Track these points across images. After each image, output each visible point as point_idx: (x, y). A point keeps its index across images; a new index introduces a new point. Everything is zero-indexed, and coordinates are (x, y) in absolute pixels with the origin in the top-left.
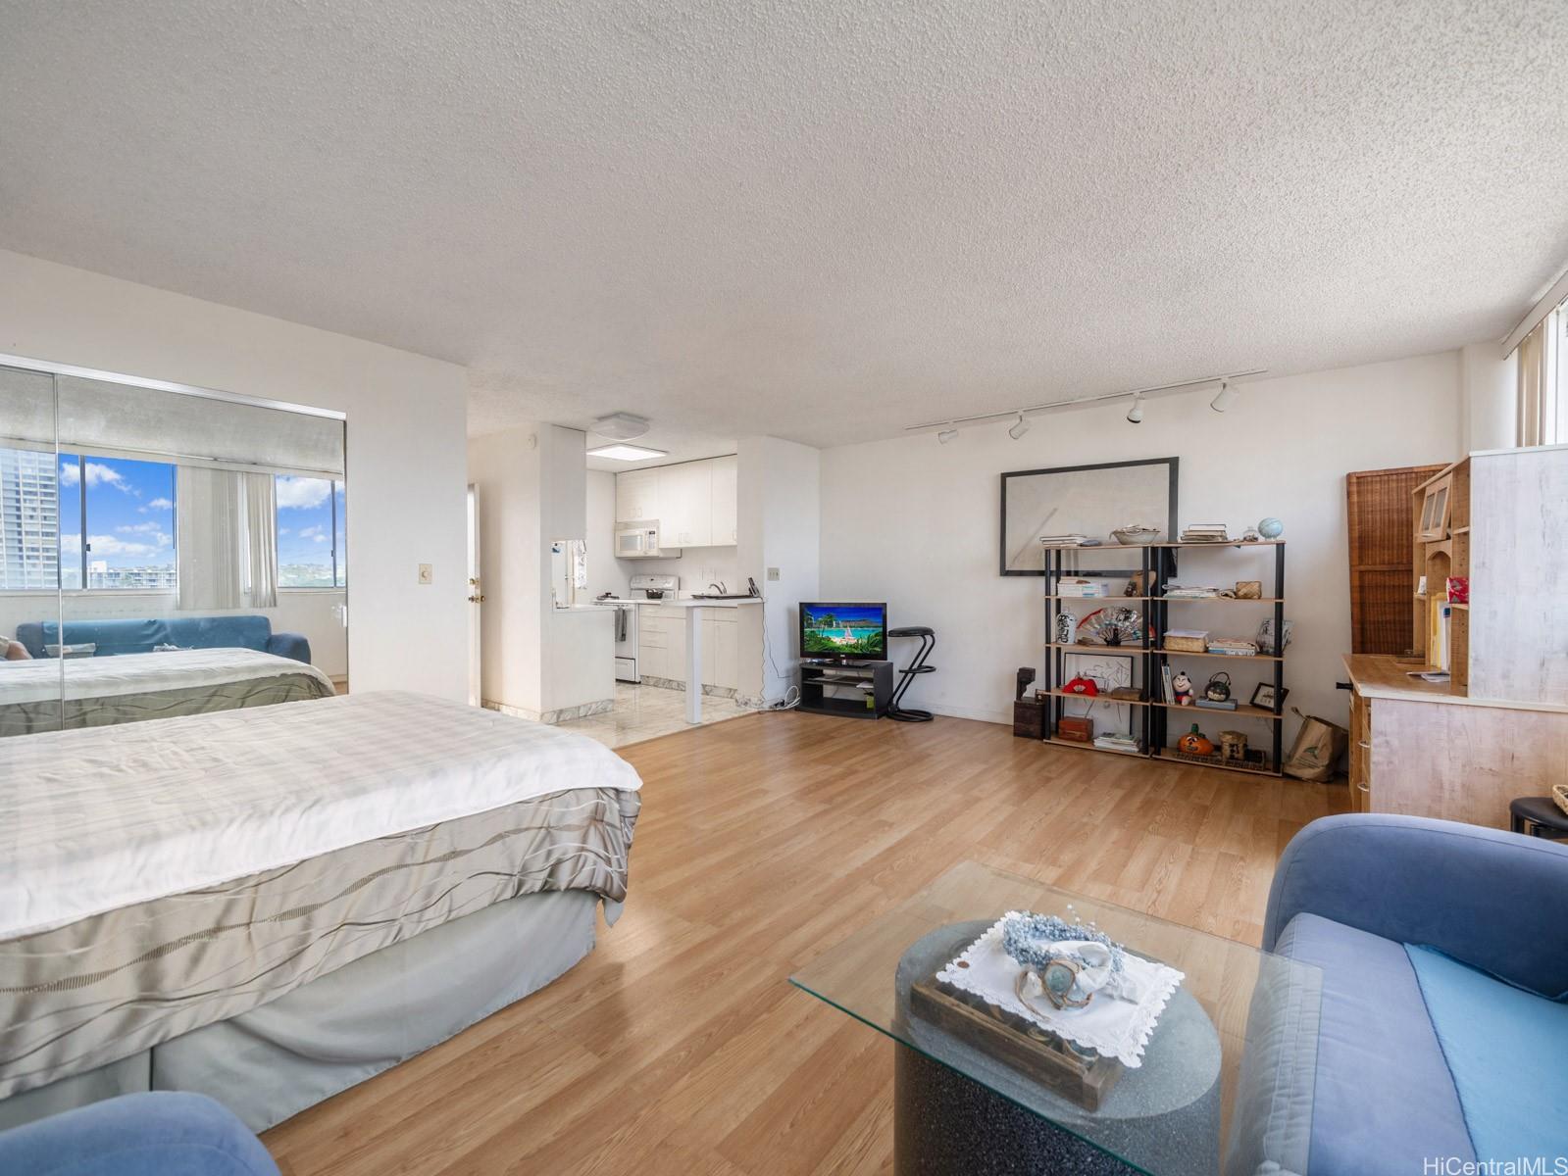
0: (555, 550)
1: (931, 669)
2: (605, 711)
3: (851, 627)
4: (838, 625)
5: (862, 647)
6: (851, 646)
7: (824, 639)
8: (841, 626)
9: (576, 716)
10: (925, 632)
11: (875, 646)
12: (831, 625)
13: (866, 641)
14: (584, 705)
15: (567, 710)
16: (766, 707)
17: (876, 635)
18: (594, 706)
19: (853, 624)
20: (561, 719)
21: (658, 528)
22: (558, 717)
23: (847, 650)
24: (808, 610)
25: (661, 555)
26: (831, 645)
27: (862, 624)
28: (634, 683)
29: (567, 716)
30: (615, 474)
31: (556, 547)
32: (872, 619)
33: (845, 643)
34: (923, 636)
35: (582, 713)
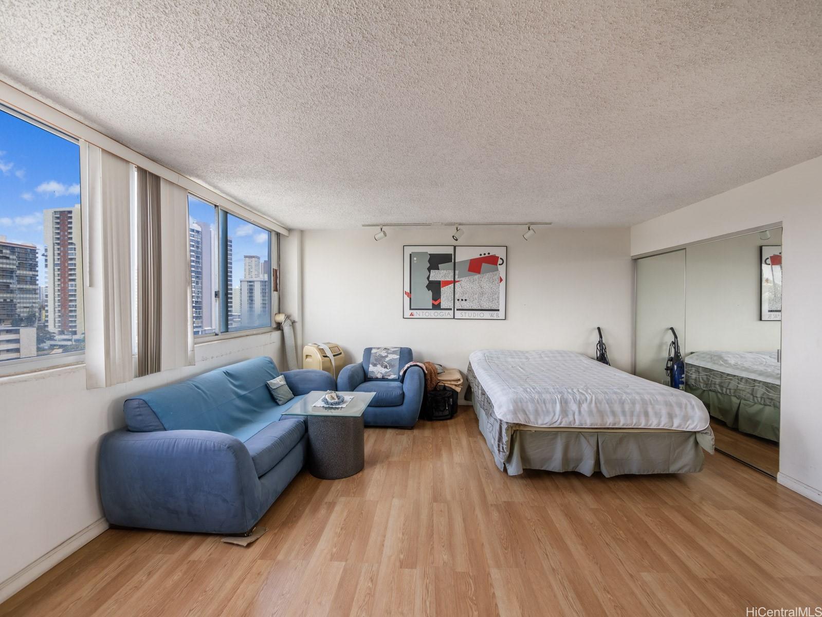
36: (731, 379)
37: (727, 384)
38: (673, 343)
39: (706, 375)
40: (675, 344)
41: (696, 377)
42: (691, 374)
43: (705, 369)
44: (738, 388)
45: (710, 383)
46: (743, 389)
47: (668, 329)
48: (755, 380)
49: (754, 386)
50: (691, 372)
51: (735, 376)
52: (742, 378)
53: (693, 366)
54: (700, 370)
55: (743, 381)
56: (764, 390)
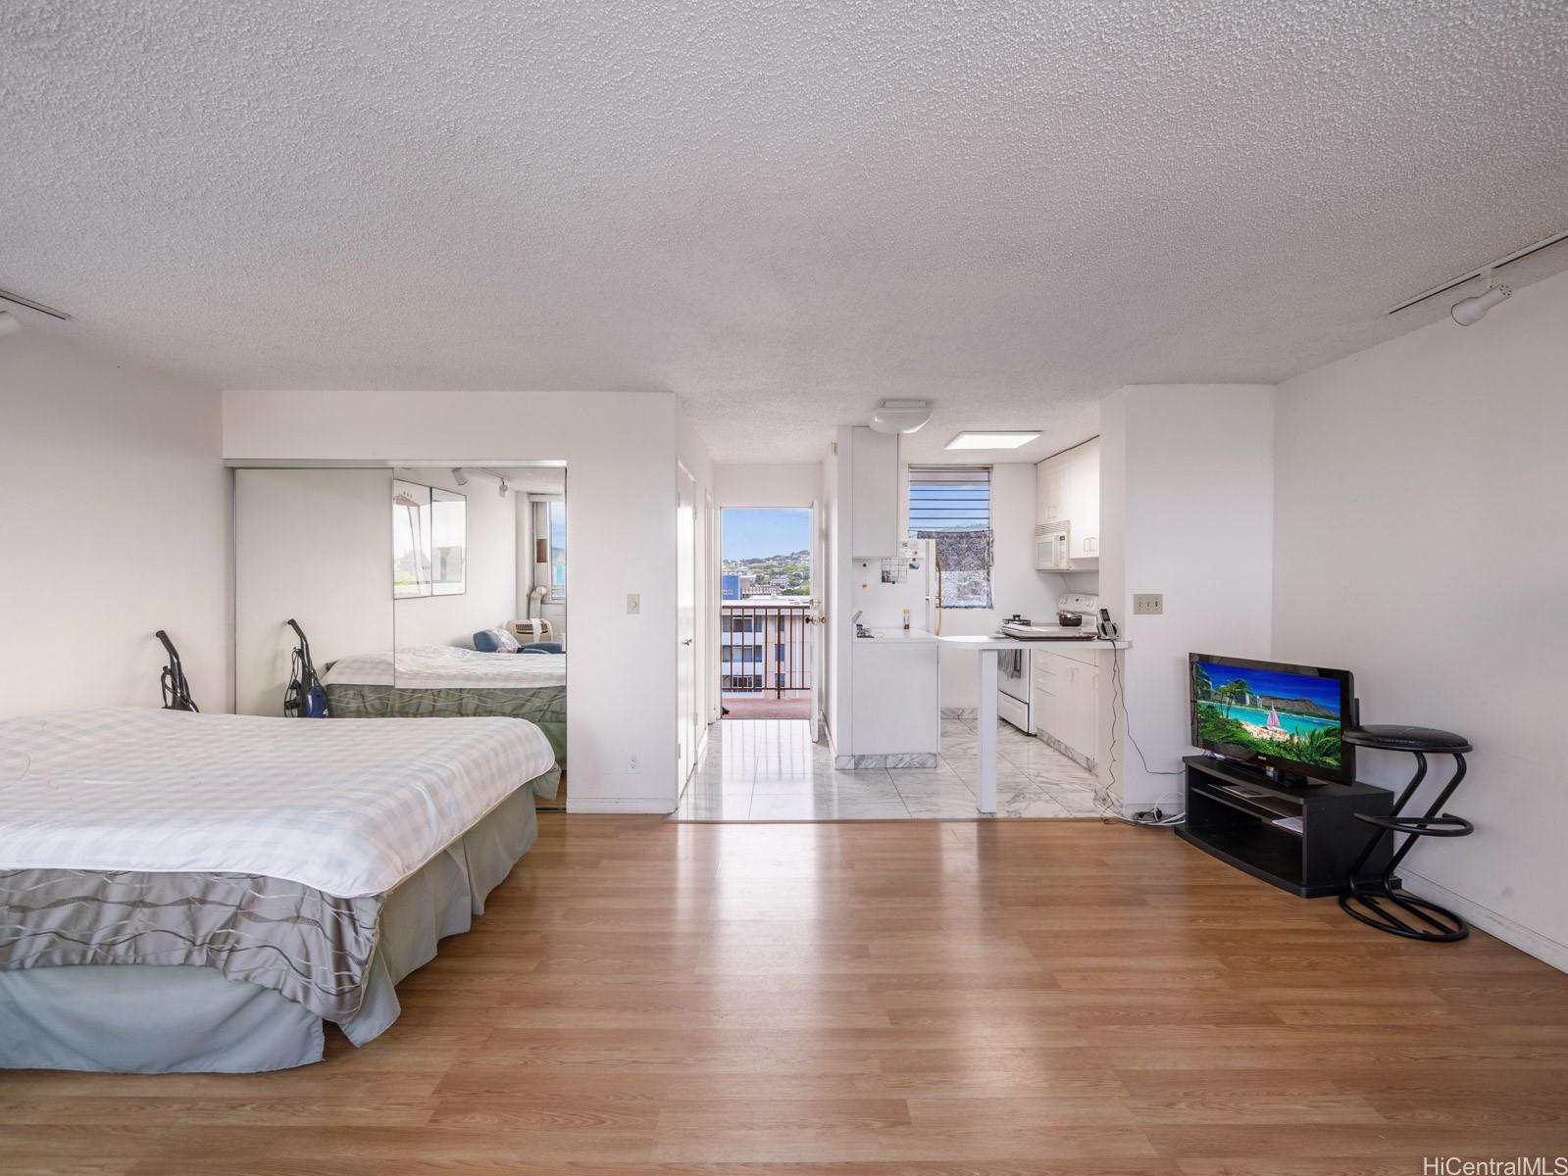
0: (912, 566)
1: (1463, 828)
2: (923, 766)
3: (1277, 709)
4: (1254, 703)
5: (1300, 752)
6: (1278, 745)
7: (1228, 722)
8: (1260, 702)
9: (882, 765)
10: (1455, 746)
11: (1327, 754)
12: (1242, 701)
13: (1308, 741)
14: (893, 755)
15: (871, 757)
16: (1128, 814)
17: (1328, 733)
18: (907, 758)
19: (1282, 704)
20: (862, 766)
21: (1069, 532)
22: (857, 764)
23: (1271, 751)
24: (1206, 669)
25: (1073, 568)
26: (1243, 736)
27: (1297, 706)
28: (1028, 734)
29: (871, 764)
30: (1036, 464)
31: (914, 563)
32: (1317, 701)
33: (1267, 737)
34: (1419, 754)
35: (890, 763)
36: (421, 698)
37: (415, 707)
38: (300, 653)
39: (379, 698)
40: (302, 653)
41: (358, 707)
42: (348, 703)
43: (376, 688)
44: (436, 708)
45: (389, 709)
46: (444, 708)
47: (284, 624)
48: (461, 690)
49: (462, 699)
50: (346, 700)
51: (427, 690)
52: (440, 691)
53: (347, 687)
54: (366, 692)
55: (442, 695)
56: (476, 702)
